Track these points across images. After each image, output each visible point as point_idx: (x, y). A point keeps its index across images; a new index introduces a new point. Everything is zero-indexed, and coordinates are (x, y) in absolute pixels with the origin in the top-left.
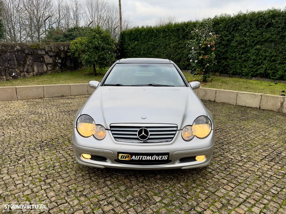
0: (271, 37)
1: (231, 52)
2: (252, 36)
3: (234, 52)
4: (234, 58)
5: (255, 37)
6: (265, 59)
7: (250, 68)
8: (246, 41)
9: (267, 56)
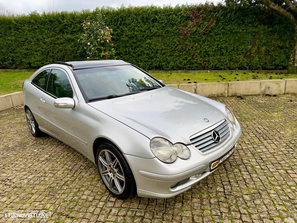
0: (158, 32)
1: (123, 47)
2: (141, 31)
3: (126, 47)
4: (129, 53)
5: (143, 32)
6: (157, 53)
7: (146, 61)
8: (136, 35)
9: (158, 50)
